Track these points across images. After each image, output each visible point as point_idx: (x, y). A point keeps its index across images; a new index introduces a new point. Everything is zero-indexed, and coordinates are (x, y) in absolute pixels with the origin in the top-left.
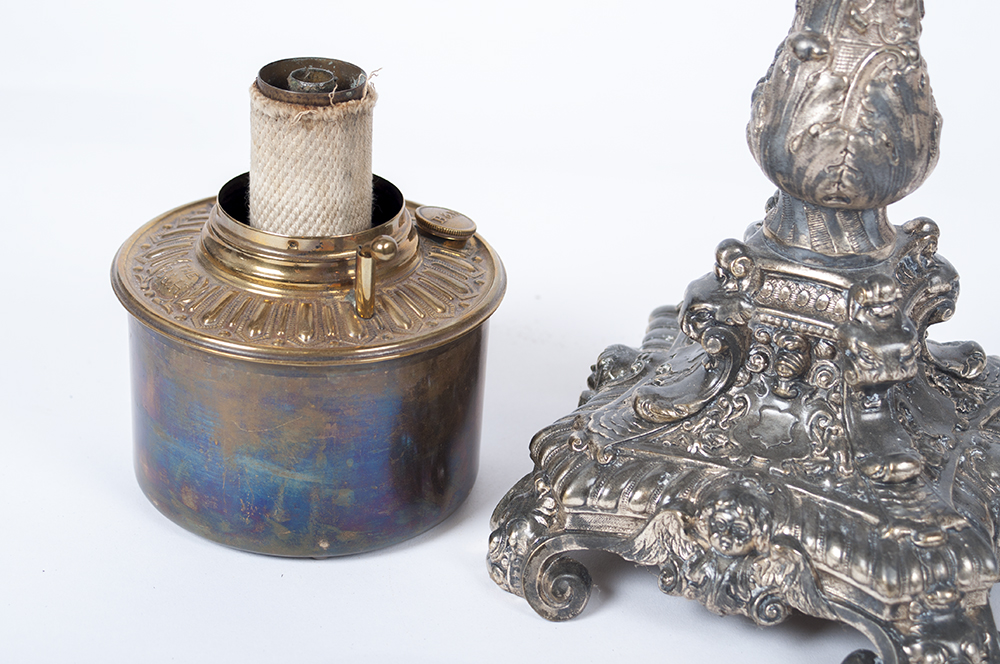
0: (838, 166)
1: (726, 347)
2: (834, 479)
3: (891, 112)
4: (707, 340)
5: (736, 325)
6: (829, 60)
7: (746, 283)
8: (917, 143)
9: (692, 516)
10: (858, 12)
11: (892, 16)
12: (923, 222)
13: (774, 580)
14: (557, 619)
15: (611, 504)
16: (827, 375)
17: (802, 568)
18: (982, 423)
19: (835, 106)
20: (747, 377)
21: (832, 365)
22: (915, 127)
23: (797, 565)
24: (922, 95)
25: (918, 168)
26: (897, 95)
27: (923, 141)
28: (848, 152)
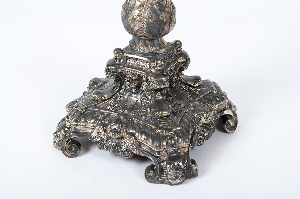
0: (142, 28)
1: (117, 79)
2: (146, 116)
3: (156, 12)
4: (111, 77)
5: (119, 72)
7: (122, 61)
8: (165, 20)
9: (106, 127)
12: (177, 41)
13: (128, 145)
14: (70, 157)
15: (84, 124)
16: (146, 87)
17: (135, 142)
18: (197, 100)
19: (140, 11)
20: (125, 87)
21: (147, 84)
22: (164, 16)
23: (134, 141)
24: (166, 7)
25: (166, 27)
26: (158, 7)
27: (167, 20)
28: (144, 24)
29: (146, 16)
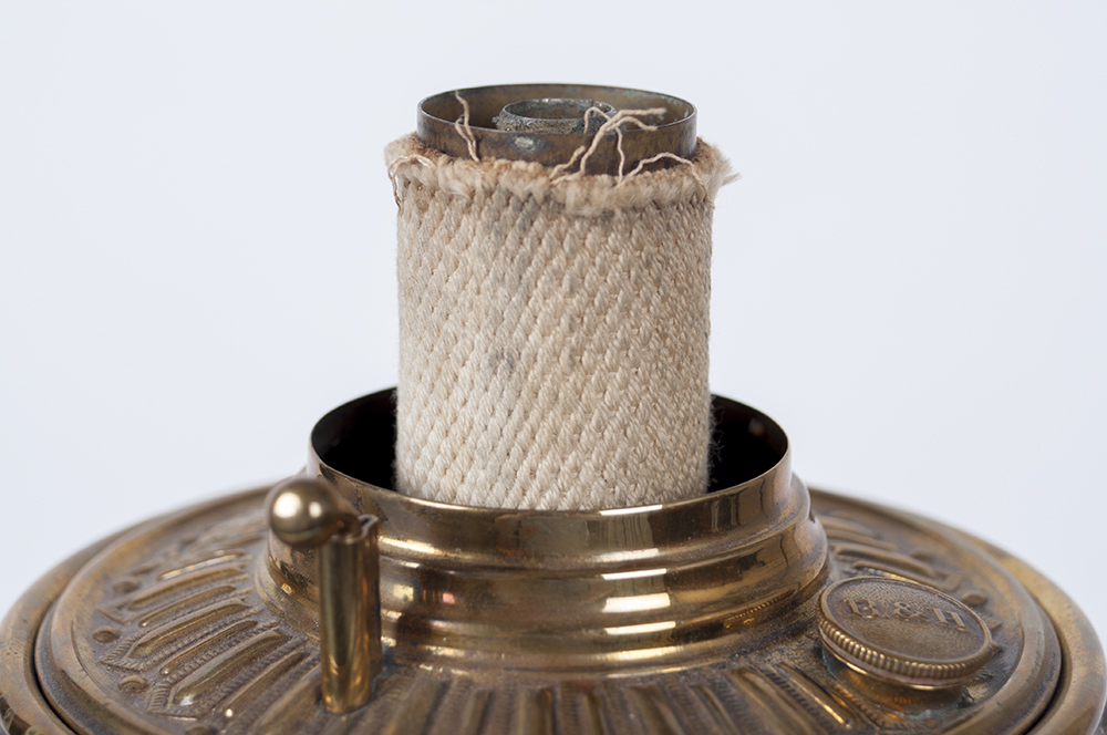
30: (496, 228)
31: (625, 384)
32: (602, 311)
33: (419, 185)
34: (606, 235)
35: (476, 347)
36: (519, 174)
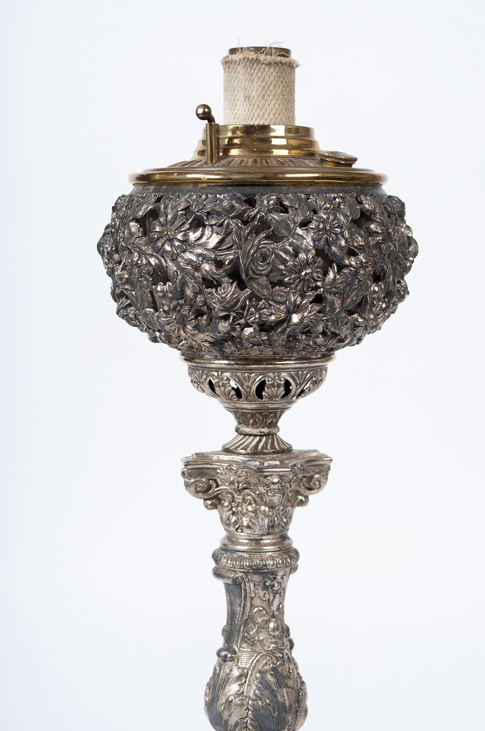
0: (245, 718)
3: (271, 687)
6: (236, 661)
8: (287, 703)
10: (249, 634)
11: (268, 636)
19: (241, 685)
22: (285, 695)
24: (290, 678)
25: (290, 718)
26: (274, 678)
27: (292, 703)
28: (249, 710)
29: (251, 694)
30: (245, 67)
31: (274, 105)
32: (269, 87)
33: (229, 62)
34: (270, 69)
35: (241, 95)
36: (250, 54)
